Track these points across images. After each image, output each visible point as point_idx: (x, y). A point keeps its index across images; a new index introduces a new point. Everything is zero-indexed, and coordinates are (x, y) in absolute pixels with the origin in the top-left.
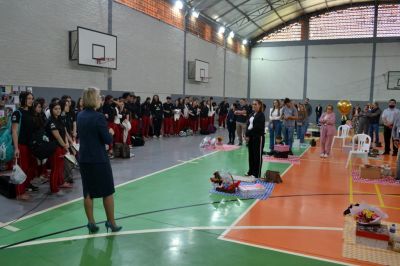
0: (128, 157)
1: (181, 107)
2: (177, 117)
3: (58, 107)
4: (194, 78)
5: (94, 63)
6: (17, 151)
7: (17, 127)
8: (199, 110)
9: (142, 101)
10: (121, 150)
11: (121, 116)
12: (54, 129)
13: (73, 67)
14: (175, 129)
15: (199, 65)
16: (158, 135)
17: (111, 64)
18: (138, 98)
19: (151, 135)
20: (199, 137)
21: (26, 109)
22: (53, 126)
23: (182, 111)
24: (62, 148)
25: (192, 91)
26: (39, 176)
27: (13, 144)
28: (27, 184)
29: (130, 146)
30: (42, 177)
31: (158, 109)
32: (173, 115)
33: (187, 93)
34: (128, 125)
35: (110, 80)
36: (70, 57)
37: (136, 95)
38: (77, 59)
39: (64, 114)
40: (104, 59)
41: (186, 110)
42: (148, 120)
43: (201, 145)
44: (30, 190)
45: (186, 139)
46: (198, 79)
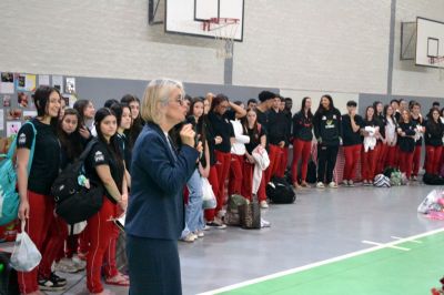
0: (256, 226)
1: (379, 121)
2: (370, 143)
3: (112, 118)
4: (414, 59)
5: (197, 29)
6: (25, 205)
7: (27, 156)
8: (419, 128)
9: (295, 109)
10: (242, 210)
11: (247, 139)
12: (101, 163)
13: (156, 39)
14: (367, 169)
15: (425, 29)
16: (327, 182)
17: (233, 31)
18: (288, 101)
19: (312, 180)
20: (421, 189)
21: (47, 121)
22: (99, 156)
23: (382, 131)
24: (114, 202)
25: (408, 86)
26: (70, 257)
27: (17, 190)
28: (43, 272)
29: (265, 204)
30: (76, 259)
31: (330, 125)
32: (360, 138)
33: (397, 91)
34: (262, 157)
35: (229, 64)
36: (151, 18)
37: (284, 94)
38: (164, 22)
39: (121, 132)
40: (216, 21)
41: (391, 128)
42: (306, 149)
43: (421, 208)
44: (50, 283)
45: (388, 192)
46: (421, 59)
